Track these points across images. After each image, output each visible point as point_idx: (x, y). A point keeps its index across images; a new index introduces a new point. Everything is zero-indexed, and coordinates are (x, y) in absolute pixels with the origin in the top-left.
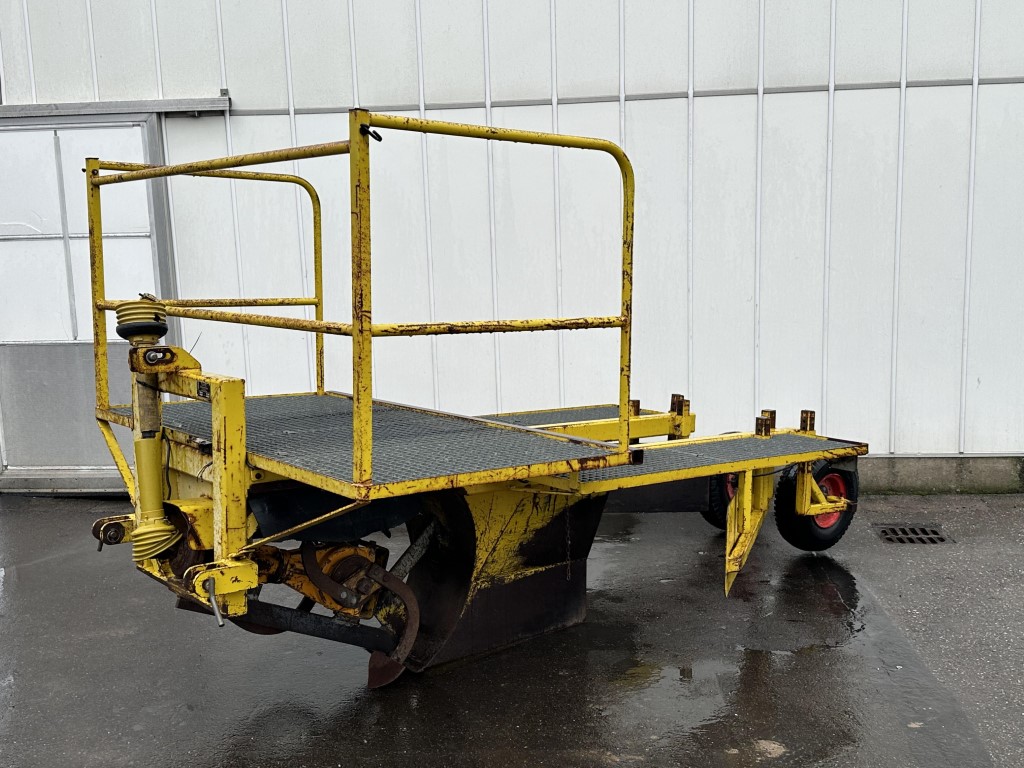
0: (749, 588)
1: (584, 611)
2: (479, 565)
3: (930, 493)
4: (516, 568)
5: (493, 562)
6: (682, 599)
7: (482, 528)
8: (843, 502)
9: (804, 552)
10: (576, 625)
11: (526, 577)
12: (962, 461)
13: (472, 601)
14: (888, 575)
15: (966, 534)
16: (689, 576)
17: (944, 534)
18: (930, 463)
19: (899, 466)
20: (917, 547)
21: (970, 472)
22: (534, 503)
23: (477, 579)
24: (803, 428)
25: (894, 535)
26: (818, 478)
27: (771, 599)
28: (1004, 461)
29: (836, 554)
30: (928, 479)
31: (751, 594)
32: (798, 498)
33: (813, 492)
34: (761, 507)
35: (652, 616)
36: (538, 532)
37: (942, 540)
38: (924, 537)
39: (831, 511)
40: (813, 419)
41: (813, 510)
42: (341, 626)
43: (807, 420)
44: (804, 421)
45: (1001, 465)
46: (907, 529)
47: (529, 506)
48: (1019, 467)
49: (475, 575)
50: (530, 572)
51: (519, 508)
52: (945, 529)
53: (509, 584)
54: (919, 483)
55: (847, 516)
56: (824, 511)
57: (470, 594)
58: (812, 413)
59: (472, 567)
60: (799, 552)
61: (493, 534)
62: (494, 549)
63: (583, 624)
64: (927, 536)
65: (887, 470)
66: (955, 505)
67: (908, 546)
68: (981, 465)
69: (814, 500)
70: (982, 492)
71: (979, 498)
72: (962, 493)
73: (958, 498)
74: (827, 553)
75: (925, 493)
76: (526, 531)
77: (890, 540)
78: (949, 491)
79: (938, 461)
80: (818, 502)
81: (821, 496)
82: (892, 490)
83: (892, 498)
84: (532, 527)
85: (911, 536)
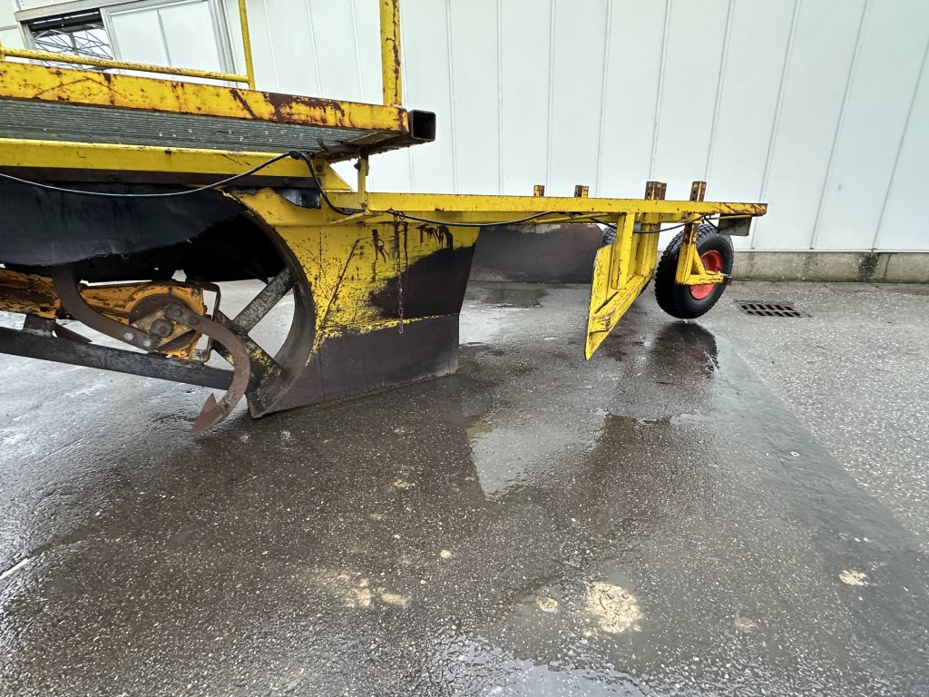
0: (623, 349)
1: (456, 362)
2: (321, 314)
3: (780, 280)
4: (372, 319)
5: (338, 311)
6: (558, 356)
7: (315, 271)
8: (719, 276)
9: (677, 319)
10: (448, 376)
11: (386, 329)
12: (811, 255)
13: (319, 350)
14: (757, 342)
15: (819, 310)
16: (570, 336)
17: (799, 311)
18: (784, 257)
19: (757, 259)
20: (777, 318)
21: (817, 265)
22: (376, 246)
23: (322, 328)
24: (693, 199)
25: (752, 309)
26: (700, 251)
27: (642, 359)
28: (848, 255)
29: (703, 322)
30: (780, 269)
31: (625, 354)
32: (679, 267)
33: (694, 264)
34: (643, 273)
35: (522, 371)
36: (391, 282)
37: (798, 315)
38: (780, 312)
39: (709, 282)
40: (703, 190)
41: (691, 280)
42: (179, 367)
43: (697, 192)
44: (694, 192)
45: (844, 259)
46: (764, 306)
47: (370, 251)
48: (860, 261)
49: (318, 323)
50: (392, 323)
51: (356, 250)
52: (797, 306)
53: (365, 334)
54: (772, 272)
55: (719, 289)
56: (702, 282)
57: (316, 343)
58: (704, 183)
59: (314, 316)
60: (672, 319)
61: (330, 279)
62: (335, 297)
63: (456, 375)
64: (784, 311)
65: (747, 262)
66: (801, 289)
67: (768, 318)
68: (828, 259)
69: (695, 272)
70: (825, 280)
71: (822, 284)
72: (806, 280)
73: (802, 284)
74: (697, 321)
75: (775, 280)
76: (374, 279)
77: (750, 312)
78: (795, 279)
79: (791, 255)
80: (697, 273)
81: (701, 268)
82: (748, 277)
83: (749, 283)
84: (381, 276)
85: (768, 310)
